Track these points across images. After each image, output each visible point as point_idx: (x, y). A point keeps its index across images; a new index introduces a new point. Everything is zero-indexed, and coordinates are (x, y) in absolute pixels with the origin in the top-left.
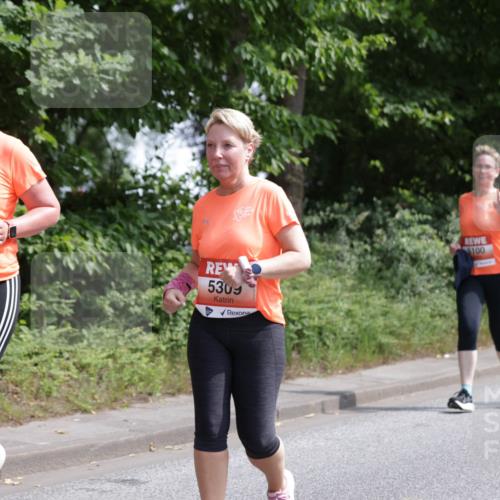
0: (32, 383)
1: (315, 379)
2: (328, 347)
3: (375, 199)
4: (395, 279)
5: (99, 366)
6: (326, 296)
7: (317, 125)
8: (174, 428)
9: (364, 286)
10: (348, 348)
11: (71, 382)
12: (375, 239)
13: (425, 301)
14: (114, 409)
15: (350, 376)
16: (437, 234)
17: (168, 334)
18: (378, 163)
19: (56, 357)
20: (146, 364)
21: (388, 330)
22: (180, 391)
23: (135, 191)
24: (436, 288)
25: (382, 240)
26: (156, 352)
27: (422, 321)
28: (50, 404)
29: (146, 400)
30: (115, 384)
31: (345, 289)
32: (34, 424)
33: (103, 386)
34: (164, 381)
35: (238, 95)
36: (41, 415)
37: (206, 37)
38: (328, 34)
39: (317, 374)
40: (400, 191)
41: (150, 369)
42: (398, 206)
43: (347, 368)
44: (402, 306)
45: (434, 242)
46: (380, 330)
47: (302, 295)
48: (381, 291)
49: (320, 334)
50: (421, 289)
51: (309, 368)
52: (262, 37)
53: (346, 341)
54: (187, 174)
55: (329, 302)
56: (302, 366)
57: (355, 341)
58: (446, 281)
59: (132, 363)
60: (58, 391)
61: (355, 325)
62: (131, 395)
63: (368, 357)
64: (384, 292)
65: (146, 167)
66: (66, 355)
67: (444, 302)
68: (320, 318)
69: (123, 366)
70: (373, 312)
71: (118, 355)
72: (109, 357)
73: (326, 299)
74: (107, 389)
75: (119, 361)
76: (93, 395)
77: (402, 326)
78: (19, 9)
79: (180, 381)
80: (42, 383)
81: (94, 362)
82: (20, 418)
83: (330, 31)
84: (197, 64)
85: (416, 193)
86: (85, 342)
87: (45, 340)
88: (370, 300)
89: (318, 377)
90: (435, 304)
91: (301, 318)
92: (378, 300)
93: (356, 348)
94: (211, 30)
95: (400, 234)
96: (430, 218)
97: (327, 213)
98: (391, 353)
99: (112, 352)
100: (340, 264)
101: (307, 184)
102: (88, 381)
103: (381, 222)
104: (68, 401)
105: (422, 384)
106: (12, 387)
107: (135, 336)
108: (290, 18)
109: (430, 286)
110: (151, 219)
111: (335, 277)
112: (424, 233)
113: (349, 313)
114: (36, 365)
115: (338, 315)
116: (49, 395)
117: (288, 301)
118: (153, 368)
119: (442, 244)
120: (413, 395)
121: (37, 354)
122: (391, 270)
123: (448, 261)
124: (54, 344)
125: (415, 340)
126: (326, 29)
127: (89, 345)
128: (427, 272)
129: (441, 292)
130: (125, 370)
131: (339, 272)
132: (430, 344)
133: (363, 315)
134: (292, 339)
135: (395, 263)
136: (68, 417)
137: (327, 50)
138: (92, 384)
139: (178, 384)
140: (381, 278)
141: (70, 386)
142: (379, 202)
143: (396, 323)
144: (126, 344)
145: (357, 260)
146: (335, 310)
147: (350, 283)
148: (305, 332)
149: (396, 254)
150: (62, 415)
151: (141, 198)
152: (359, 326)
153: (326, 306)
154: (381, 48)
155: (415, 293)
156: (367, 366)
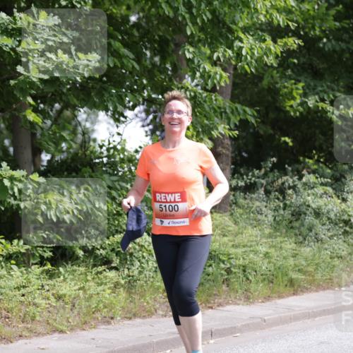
0: (20, 310)
1: (240, 307)
2: (251, 281)
3: (286, 166)
4: (302, 228)
5: (73, 296)
6: (248, 241)
7: (241, 112)
8: (130, 345)
9: (278, 234)
10: (266, 282)
11: (51, 309)
12: (287, 197)
13: (326, 246)
14: (84, 330)
15: (268, 303)
16: (335, 194)
17: (126, 271)
18: (287, 139)
19: (38, 289)
20: (109, 294)
21: (297, 269)
22: (135, 315)
23: (101, 160)
24: (335, 235)
25: (292, 198)
26: (117, 285)
27: (323, 261)
28: (34, 326)
29: (109, 323)
30: (84, 310)
31: (263, 236)
32: (21, 342)
33: (76, 312)
34: (123, 308)
35: (180, 86)
36: (27, 335)
37: (155, 41)
38: (251, 38)
39: (242, 302)
40: (307, 160)
41: (112, 299)
42: (304, 172)
43: (265, 298)
44: (308, 249)
45: (332, 200)
46: (291, 268)
47: (230, 241)
48: (291, 238)
49: (244, 271)
50: (323, 236)
51: (236, 298)
52: (200, 41)
53: (264, 277)
54: (140, 147)
55: (251, 246)
56: (230, 296)
57: (271, 277)
58: (343, 230)
59: (98, 294)
60: (40, 316)
61: (271, 264)
62: (98, 319)
63: (282, 289)
64: (293, 239)
65: (109, 141)
66: (47, 288)
67: (340, 247)
68: (243, 258)
69: (91, 296)
70: (285, 254)
71: (87, 288)
72: (80, 289)
73: (249, 244)
74: (79, 314)
75: (88, 292)
76: (68, 318)
77: (308, 265)
78: (11, 19)
79: (135, 307)
80: (27, 310)
81: (69, 293)
82: (10, 338)
83: (252, 36)
84: (148, 62)
85: (318, 161)
86: (62, 278)
87: (30, 276)
88: (283, 245)
89: (243, 305)
90: (334, 248)
91: (229, 259)
92: (289, 245)
93: (272, 282)
94: (159, 36)
95: (306, 194)
96: (329, 180)
97: (249, 177)
98: (299, 286)
99: (82, 286)
100: (259, 217)
101: (233, 155)
102: (64, 308)
103: (291, 184)
104: (48, 324)
105: (324, 310)
106: (4, 313)
107: (101, 273)
108: (221, 25)
109: (330, 234)
110: (113, 181)
111: (255, 227)
112: (325, 193)
113: (266, 255)
114: (23, 295)
115: (258, 256)
116: (33, 319)
117: (220, 245)
118: (115, 297)
119: (339, 201)
120: (316, 319)
121: (24, 287)
122: (300, 222)
123: (343, 215)
124: (38, 279)
125: (318, 276)
126: (249, 34)
127: (65, 280)
128: (327, 223)
129: (339, 239)
130: (92, 299)
131: (258, 223)
132: (330, 279)
133: (278, 256)
134: (222, 275)
135: (303, 216)
136: (48, 336)
137: (251, 49)
138: (67, 310)
139: (133, 310)
140: (292, 228)
141: (49, 312)
142: (290, 169)
143: (304, 263)
144: (93, 279)
145: (273, 213)
146: (256, 252)
147: (267, 231)
148: (232, 269)
149: (304, 209)
150: (44, 335)
151: (105, 165)
152: (275, 265)
153: (249, 249)
154: (292, 48)
155: (318, 240)
156: (280, 297)
